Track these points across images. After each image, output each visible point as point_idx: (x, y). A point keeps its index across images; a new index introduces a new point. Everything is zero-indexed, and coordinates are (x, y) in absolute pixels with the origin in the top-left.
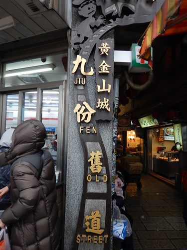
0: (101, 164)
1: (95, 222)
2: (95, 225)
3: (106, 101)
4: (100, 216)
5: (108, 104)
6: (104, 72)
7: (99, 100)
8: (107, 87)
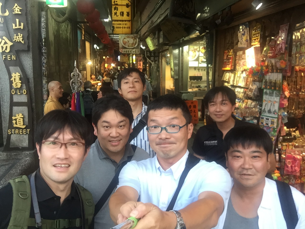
0: (20, 82)
1: (19, 121)
2: (20, 122)
3: (20, 35)
4: (22, 117)
5: (22, 38)
6: (17, 13)
7: (15, 35)
8: (20, 25)
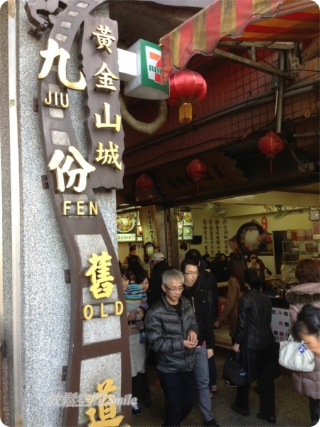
0: (112, 278)
1: (107, 404)
2: (107, 410)
3: (114, 147)
5: (117, 155)
6: (106, 86)
7: (101, 145)
8: (113, 121)
